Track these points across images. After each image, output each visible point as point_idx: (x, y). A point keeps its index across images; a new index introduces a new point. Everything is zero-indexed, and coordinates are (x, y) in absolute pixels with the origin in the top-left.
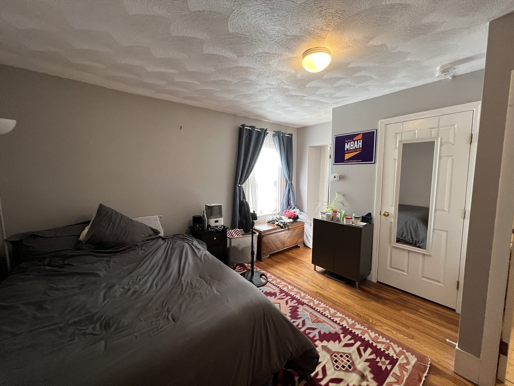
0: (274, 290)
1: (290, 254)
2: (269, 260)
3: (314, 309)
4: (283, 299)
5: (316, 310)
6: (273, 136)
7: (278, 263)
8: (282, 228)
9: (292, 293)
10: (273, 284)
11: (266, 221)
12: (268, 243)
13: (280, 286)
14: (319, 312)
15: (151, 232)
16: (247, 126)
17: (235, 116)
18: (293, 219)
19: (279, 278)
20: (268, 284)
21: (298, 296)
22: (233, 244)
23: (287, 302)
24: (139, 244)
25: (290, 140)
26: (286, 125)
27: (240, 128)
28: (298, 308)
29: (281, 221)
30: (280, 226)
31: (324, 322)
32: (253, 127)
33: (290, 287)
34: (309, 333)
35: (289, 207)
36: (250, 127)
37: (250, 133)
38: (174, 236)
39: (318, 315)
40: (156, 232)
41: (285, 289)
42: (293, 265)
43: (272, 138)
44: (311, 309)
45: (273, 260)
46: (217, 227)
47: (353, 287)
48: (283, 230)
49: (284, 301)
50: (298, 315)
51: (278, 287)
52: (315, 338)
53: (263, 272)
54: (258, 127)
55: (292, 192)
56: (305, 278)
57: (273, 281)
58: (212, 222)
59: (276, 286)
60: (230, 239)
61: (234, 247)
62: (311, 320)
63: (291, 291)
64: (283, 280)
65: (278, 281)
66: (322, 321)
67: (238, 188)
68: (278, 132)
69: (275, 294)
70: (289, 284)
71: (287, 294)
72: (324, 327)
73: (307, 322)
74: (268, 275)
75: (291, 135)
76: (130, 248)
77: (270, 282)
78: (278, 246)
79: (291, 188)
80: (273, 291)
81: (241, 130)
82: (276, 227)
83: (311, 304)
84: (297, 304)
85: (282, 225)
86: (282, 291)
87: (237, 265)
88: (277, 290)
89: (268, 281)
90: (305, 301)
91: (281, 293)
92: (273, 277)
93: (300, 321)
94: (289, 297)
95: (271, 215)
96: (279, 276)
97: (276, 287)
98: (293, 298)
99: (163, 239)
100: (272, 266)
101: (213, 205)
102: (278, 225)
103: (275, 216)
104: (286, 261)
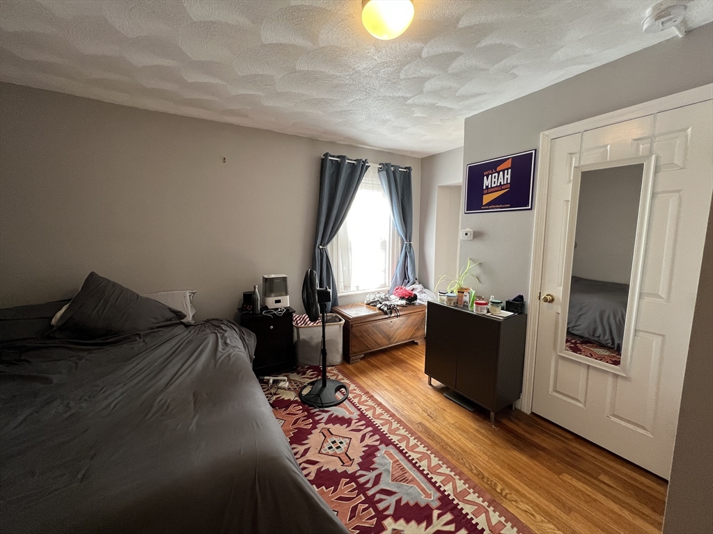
0: (351, 413)
1: (399, 354)
2: (363, 362)
3: (404, 454)
4: (360, 430)
5: (407, 458)
6: (379, 171)
7: (375, 367)
8: (386, 313)
9: (378, 422)
10: (353, 404)
11: (365, 302)
12: (361, 337)
13: (363, 408)
14: (410, 461)
15: (172, 315)
16: (333, 156)
17: (313, 141)
18: (407, 299)
19: (367, 393)
20: (346, 403)
21: (385, 429)
22: (302, 337)
23: (363, 439)
24: (141, 333)
25: (407, 176)
26: (401, 153)
27: (323, 159)
28: (378, 450)
29: (387, 303)
30: (382, 310)
31: (413, 480)
32: (343, 158)
33: (379, 411)
34: (381, 501)
35: (406, 281)
36: (338, 157)
37: (338, 166)
38: (208, 321)
39: (407, 466)
40: (180, 315)
41: (369, 414)
42: (397, 373)
43: (377, 174)
44: (399, 454)
45: (369, 363)
46: (277, 309)
47: (485, 419)
48: (387, 316)
49: (360, 435)
50: (374, 463)
51: (359, 410)
52: (386, 513)
53: (346, 381)
54: (352, 157)
55: (411, 258)
56: (409, 397)
57: (354, 397)
58: (271, 302)
59: (357, 407)
60: (298, 328)
61: (304, 341)
62: (392, 475)
63: (378, 418)
64: (371, 397)
65: (364, 398)
66: (410, 478)
67: (317, 251)
68: (387, 164)
69: (348, 422)
70: (380, 404)
71: (369, 423)
72: (410, 491)
73: (383, 478)
74: (352, 387)
75: (409, 168)
76: (128, 338)
77: (349, 400)
78: (379, 341)
79: (410, 252)
80: (347, 415)
81: (323, 162)
82: (378, 311)
83: (403, 445)
84: (378, 443)
85: (386, 309)
86: (362, 416)
87: (309, 368)
88: (355, 415)
89: (347, 398)
90: (395, 439)
91: (360, 420)
92: (358, 392)
93: (372, 475)
94: (370, 429)
95: (373, 293)
96: (368, 390)
97: (356, 410)
98: (376, 431)
99: (187, 326)
100: (362, 372)
101: (273, 276)
102: (380, 309)
103: (378, 295)
104: (388, 365)
